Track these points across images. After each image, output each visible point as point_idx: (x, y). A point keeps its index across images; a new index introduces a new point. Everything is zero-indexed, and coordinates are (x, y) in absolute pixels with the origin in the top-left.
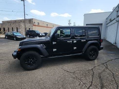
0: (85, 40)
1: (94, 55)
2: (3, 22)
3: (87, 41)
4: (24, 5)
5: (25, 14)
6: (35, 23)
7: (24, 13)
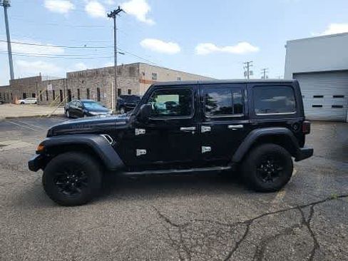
0: (242, 126)
1: (274, 175)
2: (68, 74)
3: (249, 128)
4: (115, 28)
5: (116, 53)
6: (144, 74)
7: (115, 50)
